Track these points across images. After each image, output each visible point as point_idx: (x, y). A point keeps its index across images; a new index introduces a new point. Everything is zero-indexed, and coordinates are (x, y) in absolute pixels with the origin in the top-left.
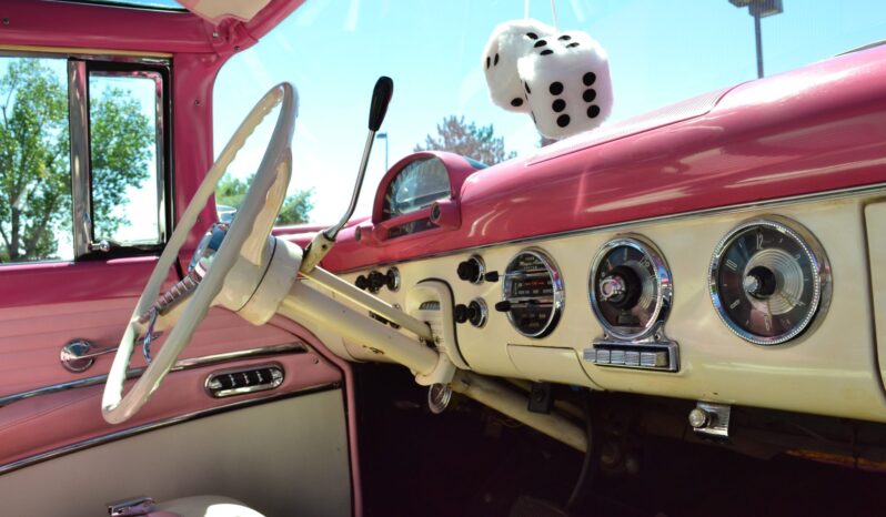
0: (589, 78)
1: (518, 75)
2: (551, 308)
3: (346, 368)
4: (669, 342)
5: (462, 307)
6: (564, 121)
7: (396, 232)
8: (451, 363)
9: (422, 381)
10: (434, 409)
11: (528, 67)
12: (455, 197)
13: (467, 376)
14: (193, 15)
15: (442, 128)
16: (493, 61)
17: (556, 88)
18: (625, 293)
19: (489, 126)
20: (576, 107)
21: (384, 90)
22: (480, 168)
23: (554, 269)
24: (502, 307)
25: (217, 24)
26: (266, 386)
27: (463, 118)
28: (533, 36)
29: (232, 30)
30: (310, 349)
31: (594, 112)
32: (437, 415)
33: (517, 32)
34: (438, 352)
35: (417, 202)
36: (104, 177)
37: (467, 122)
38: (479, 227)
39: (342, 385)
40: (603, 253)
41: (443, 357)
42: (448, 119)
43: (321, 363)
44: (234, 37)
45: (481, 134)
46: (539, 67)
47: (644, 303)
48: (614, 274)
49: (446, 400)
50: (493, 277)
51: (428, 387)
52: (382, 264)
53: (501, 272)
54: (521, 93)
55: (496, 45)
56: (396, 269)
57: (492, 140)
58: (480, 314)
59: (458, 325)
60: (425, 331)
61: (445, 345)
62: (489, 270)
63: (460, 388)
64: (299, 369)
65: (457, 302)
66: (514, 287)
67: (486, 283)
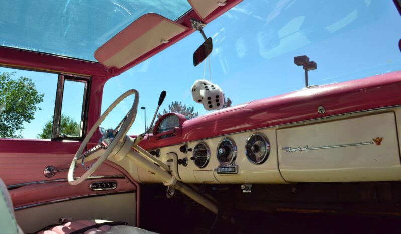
0: (217, 97)
1: (200, 94)
2: (206, 159)
3: (137, 185)
4: (236, 165)
5: (180, 159)
6: (211, 107)
7: (160, 138)
8: (176, 179)
9: (166, 184)
10: (168, 197)
11: (202, 93)
12: (181, 126)
13: (180, 183)
14: (101, 64)
15: (171, 107)
16: (194, 90)
17: (209, 98)
18: (225, 153)
19: (192, 107)
20: (214, 104)
21: (163, 95)
22: (188, 119)
23: (208, 148)
24: (192, 158)
25: (108, 68)
26: (110, 189)
27: (181, 103)
28: (205, 84)
29: (113, 70)
30: (126, 178)
31: (218, 105)
32: (169, 199)
33: (201, 83)
34: (172, 175)
35: (166, 129)
36: (13, 116)
37: (183, 105)
38: (187, 136)
39: (135, 191)
40: (220, 142)
41: (173, 177)
42: (174, 103)
43: (129, 183)
44: (113, 72)
45: (188, 110)
46: (205, 93)
47: (230, 156)
48: (223, 148)
49: (172, 194)
50: (190, 150)
51: (167, 186)
52: (155, 148)
53: (193, 149)
54: (201, 99)
55: (195, 86)
56: (159, 150)
57: (193, 113)
58: (186, 162)
59: (179, 165)
60: (168, 168)
61: (174, 173)
62: (189, 148)
63: (178, 188)
64: (122, 184)
65: (179, 158)
66: (196, 153)
67: (189, 152)
